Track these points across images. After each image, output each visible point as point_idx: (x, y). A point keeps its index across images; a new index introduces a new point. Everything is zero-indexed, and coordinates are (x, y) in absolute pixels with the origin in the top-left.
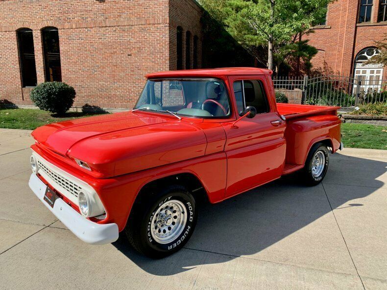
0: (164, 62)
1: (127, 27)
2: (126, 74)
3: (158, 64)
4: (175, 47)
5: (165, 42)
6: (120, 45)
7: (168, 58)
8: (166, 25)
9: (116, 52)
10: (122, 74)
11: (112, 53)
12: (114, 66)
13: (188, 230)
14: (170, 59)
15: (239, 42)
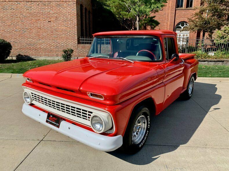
0: (74, 26)
1: (47, 3)
2: (48, 34)
3: (69, 28)
4: (80, 17)
5: (74, 14)
6: (43, 14)
7: (76, 24)
8: (74, 3)
9: (40, 19)
10: (45, 34)
11: (37, 20)
12: (39, 28)
13: (147, 133)
14: (77, 25)
15: (117, 16)
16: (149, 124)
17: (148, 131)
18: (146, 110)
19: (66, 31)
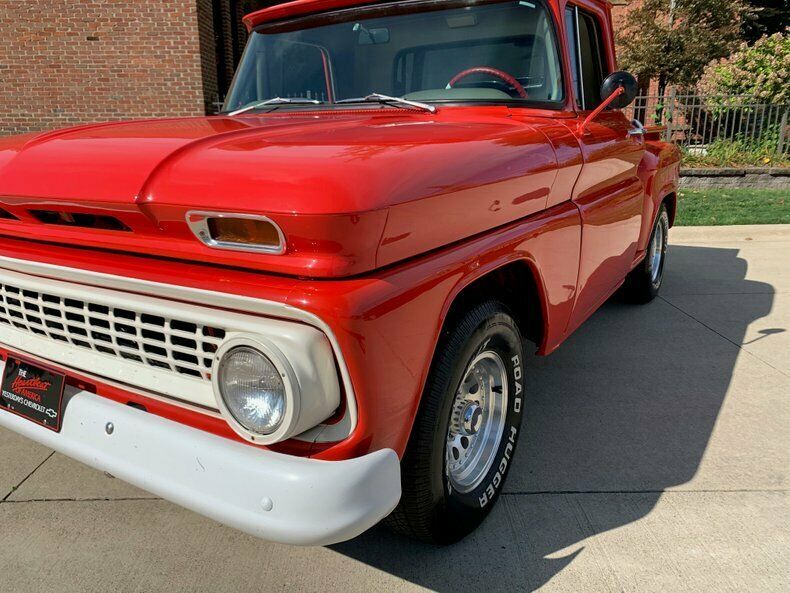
0: (187, 57)
2: (87, 89)
3: (171, 61)
4: (211, 23)
5: (188, 6)
6: (63, 10)
7: (196, 47)
9: (52, 30)
10: (75, 88)
11: (41, 34)
12: (51, 66)
13: (511, 439)
14: (203, 50)
16: (518, 396)
17: (514, 430)
18: (502, 324)
19: (159, 75)
